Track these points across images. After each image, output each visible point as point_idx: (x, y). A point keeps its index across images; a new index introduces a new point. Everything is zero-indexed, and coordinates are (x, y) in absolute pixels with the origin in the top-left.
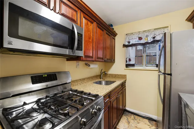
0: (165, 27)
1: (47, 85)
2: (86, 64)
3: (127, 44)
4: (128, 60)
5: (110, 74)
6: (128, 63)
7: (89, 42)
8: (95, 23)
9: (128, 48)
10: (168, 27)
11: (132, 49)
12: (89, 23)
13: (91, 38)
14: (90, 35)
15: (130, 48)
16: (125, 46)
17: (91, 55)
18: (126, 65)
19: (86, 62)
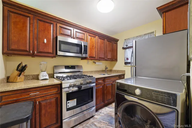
0: (152, 33)
1: (71, 71)
2: (94, 62)
3: (125, 47)
4: (126, 59)
5: (114, 70)
6: (126, 61)
7: (93, 49)
8: (97, 37)
9: (127, 50)
10: (154, 32)
11: (129, 50)
12: (93, 38)
13: (95, 46)
14: (93, 45)
15: (128, 50)
16: (124, 48)
17: (94, 56)
18: (125, 63)
19: (94, 61)
